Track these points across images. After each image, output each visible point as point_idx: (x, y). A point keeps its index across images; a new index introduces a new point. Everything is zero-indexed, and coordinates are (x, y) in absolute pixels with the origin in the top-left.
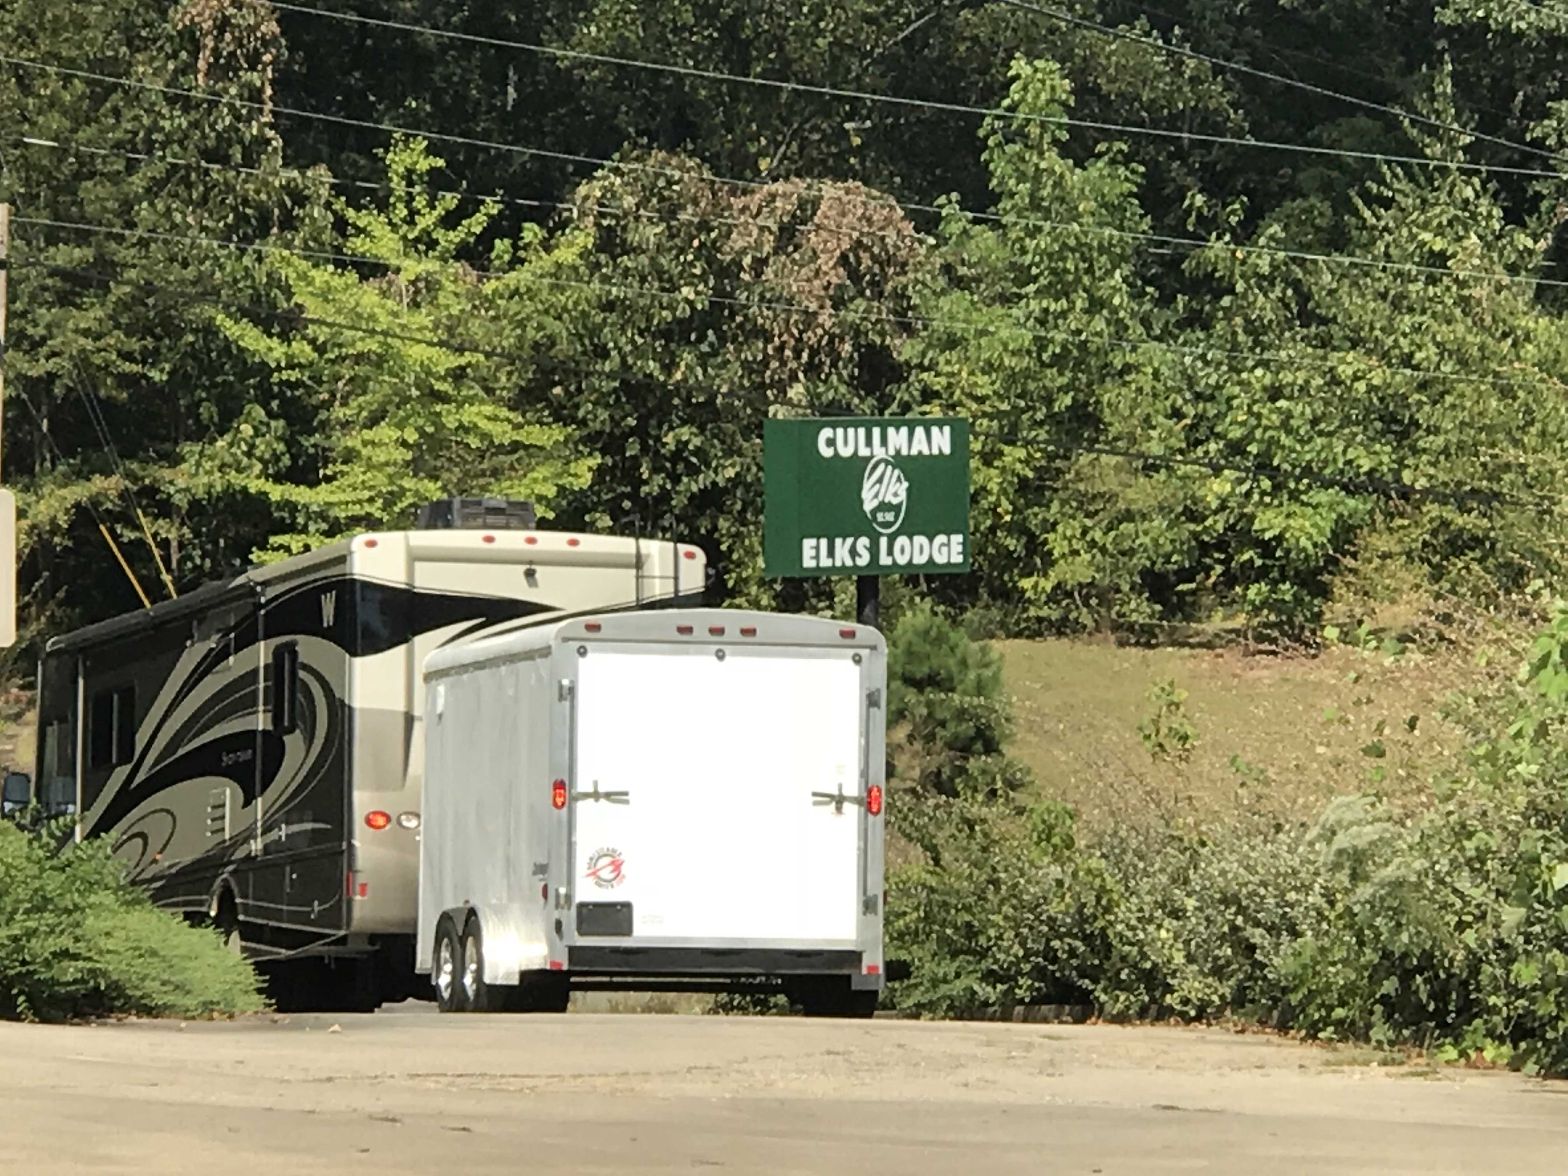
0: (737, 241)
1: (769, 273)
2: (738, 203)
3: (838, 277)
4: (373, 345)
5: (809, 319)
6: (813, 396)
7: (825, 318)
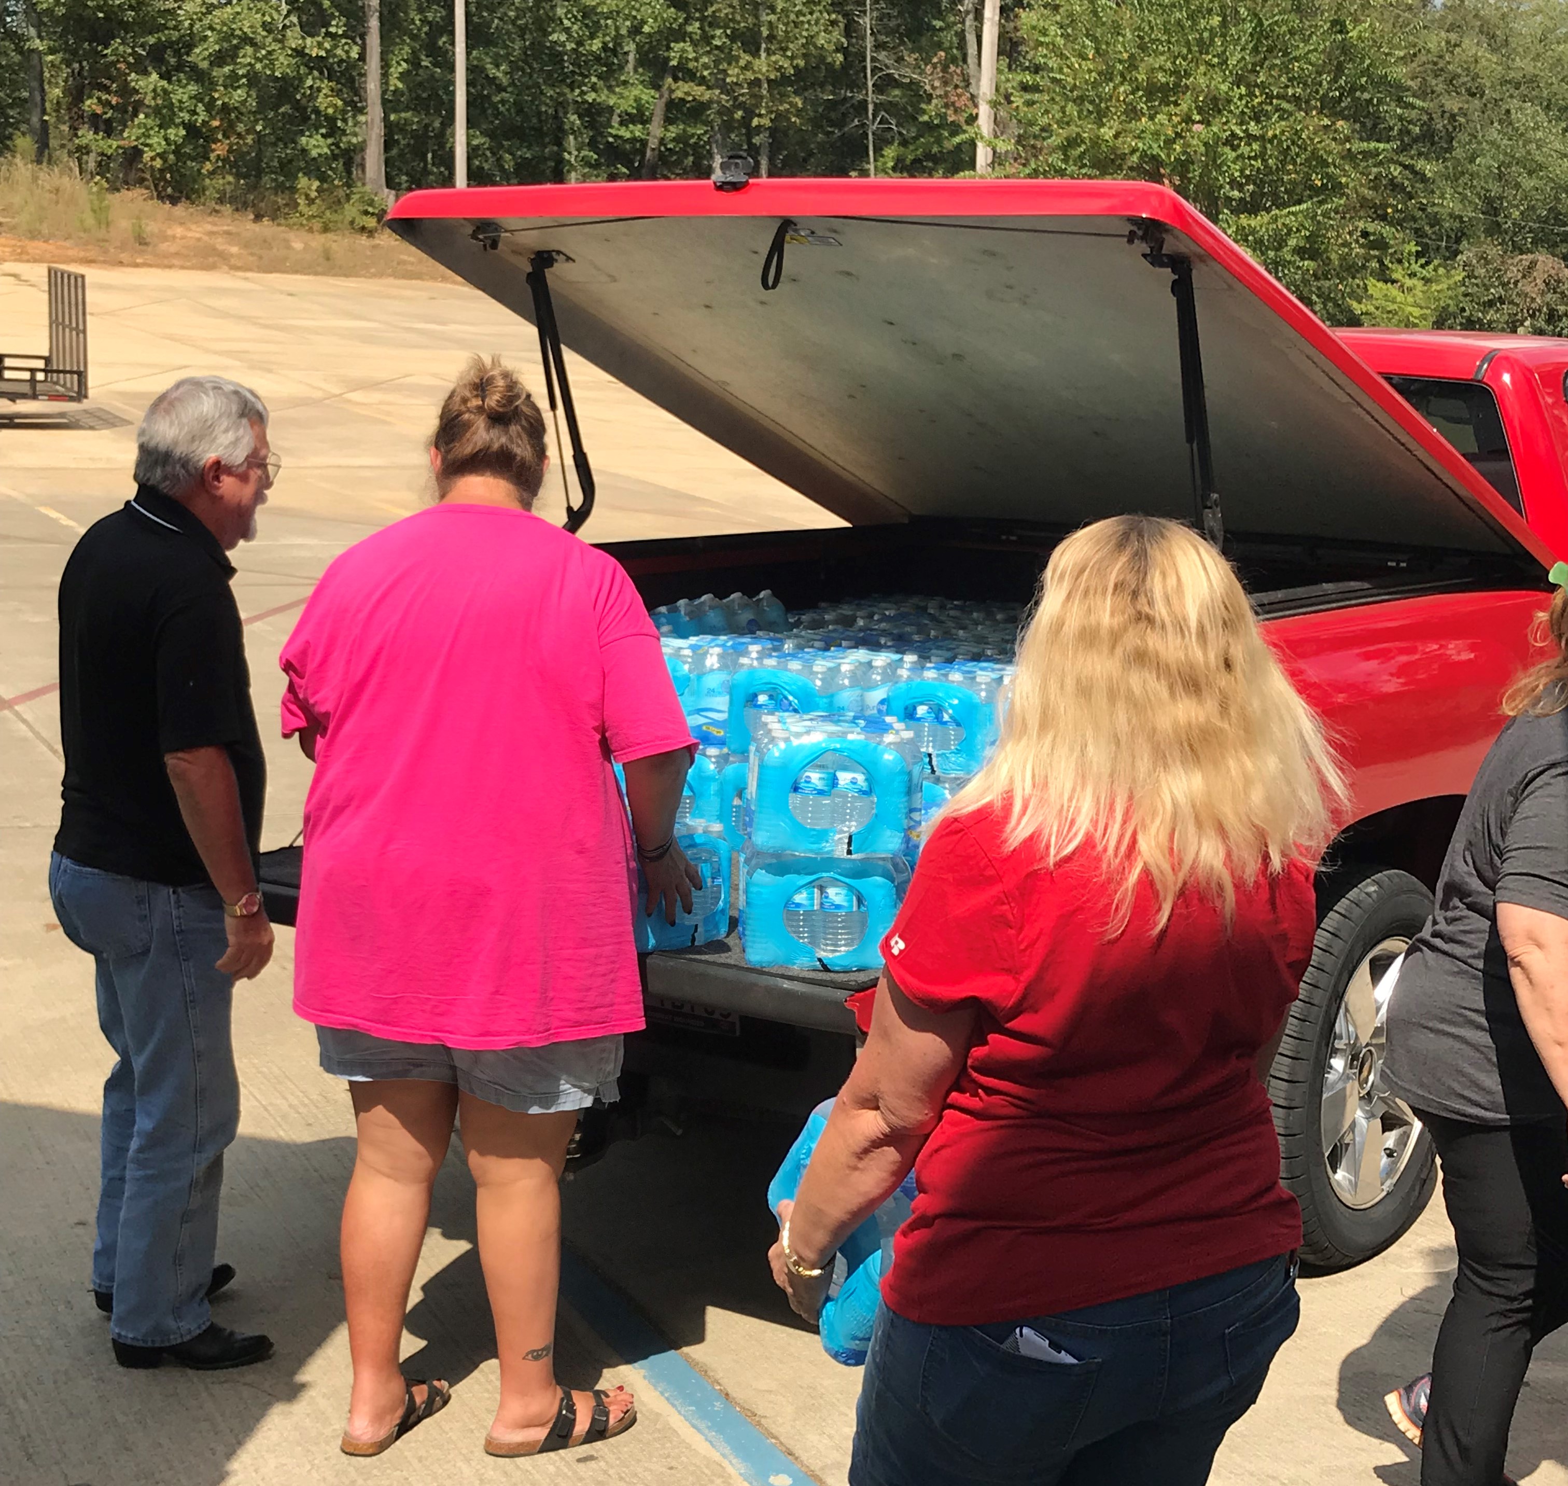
0: (1509, 275)
1: (1520, 285)
2: (1510, 261)
3: (1542, 286)
4: (1395, 307)
5: (1533, 300)
6: (1532, 325)
7: (1538, 300)
